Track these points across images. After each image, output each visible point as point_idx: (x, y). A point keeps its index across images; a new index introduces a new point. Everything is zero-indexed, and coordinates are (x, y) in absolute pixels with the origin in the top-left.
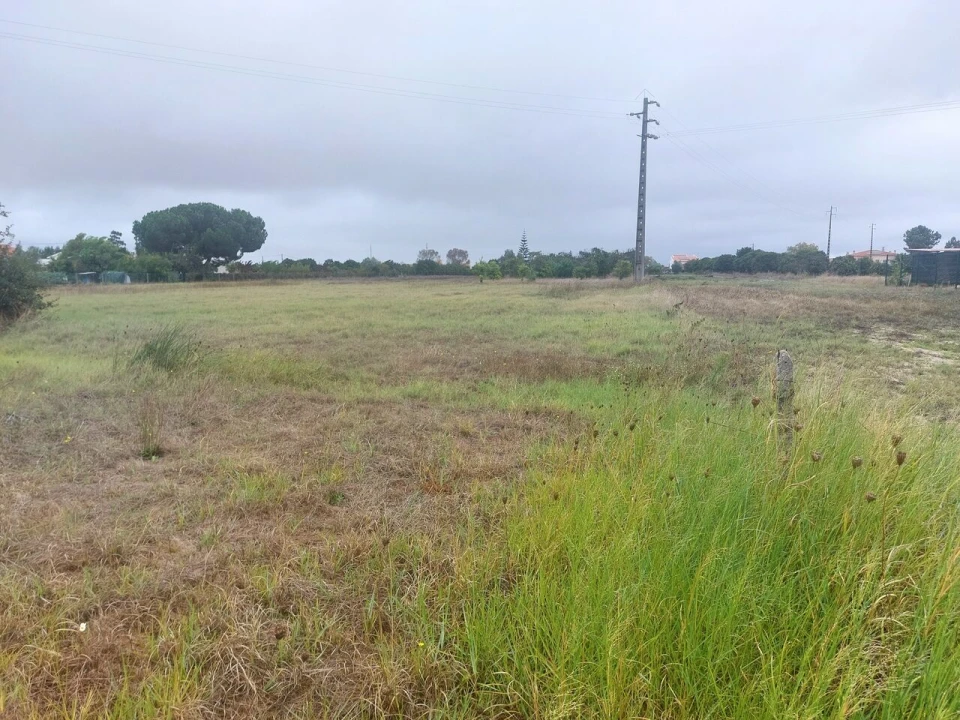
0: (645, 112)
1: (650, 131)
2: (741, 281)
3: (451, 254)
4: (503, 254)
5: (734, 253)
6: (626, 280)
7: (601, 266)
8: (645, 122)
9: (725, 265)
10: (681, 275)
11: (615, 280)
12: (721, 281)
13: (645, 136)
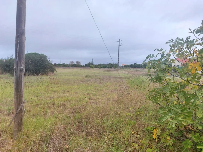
0: (119, 41)
1: (120, 45)
2: (135, 69)
3: (77, 62)
4: (88, 63)
5: (133, 64)
6: (116, 69)
7: (111, 66)
8: (119, 43)
9: (131, 66)
10: (123, 68)
11: (114, 69)
12: (131, 69)
13: (119, 45)
